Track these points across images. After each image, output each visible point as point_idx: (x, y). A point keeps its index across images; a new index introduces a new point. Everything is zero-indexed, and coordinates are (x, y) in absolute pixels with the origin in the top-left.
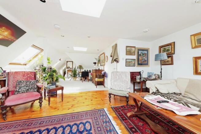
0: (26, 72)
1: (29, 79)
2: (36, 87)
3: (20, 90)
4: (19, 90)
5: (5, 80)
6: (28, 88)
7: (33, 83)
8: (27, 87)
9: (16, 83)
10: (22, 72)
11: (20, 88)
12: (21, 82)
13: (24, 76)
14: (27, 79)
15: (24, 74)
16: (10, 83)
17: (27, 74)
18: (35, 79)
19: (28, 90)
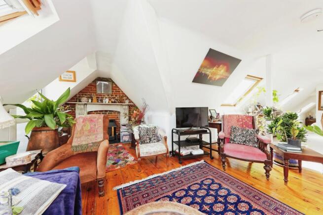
0: (240, 116)
1: (245, 126)
2: (256, 140)
3: (235, 140)
4: (234, 138)
5: (221, 124)
6: (244, 139)
7: (251, 133)
8: (243, 137)
9: (230, 129)
10: (236, 115)
11: (235, 136)
12: (235, 128)
13: (238, 121)
14: (243, 126)
15: (239, 118)
16: (225, 128)
17: (242, 119)
18: (254, 128)
19: (245, 141)
